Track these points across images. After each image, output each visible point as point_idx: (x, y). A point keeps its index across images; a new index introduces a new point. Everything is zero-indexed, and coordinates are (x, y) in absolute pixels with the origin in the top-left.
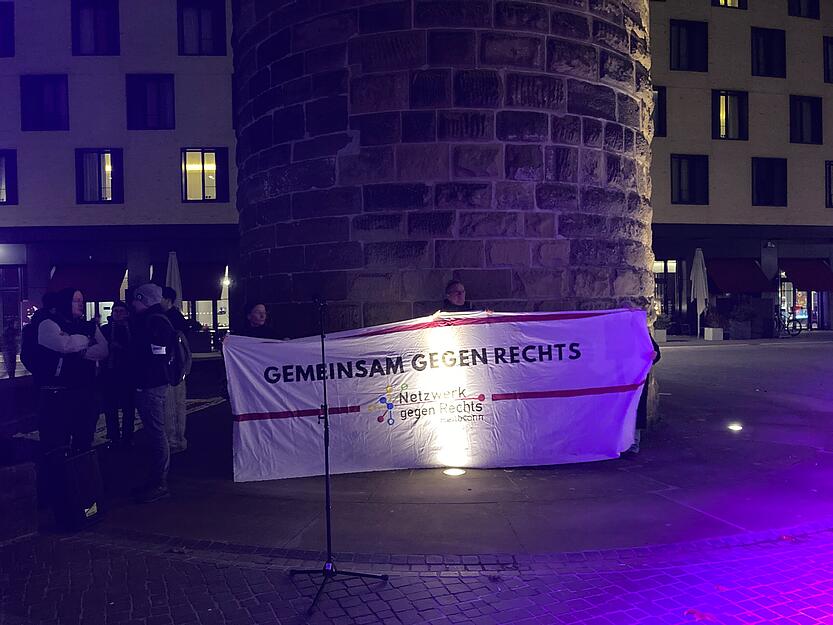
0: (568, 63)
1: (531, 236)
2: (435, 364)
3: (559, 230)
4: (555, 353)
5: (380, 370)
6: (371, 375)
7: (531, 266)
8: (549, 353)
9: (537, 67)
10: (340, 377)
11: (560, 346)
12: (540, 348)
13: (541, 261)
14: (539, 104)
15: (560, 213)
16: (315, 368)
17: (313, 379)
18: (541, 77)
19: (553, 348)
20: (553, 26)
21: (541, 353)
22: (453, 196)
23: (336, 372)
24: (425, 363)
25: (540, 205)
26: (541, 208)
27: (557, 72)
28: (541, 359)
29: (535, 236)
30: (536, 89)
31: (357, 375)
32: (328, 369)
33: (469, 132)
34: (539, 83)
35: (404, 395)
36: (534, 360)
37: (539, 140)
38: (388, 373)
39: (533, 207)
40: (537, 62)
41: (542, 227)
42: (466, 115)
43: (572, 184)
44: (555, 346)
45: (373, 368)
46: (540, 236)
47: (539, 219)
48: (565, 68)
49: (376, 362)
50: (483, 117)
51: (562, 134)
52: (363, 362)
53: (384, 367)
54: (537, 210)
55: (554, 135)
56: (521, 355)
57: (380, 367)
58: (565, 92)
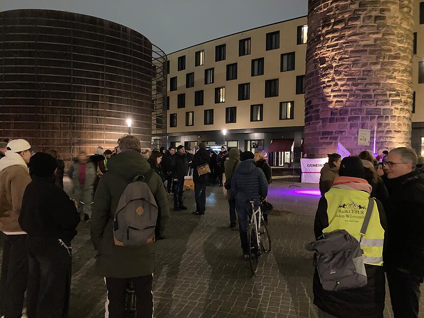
0: (365, 105)
14: (358, 114)
18: (359, 109)
20: (362, 98)
27: (363, 107)
30: (357, 111)
37: (358, 122)
40: (358, 106)
42: (341, 117)
55: (362, 120)
58: (365, 111)
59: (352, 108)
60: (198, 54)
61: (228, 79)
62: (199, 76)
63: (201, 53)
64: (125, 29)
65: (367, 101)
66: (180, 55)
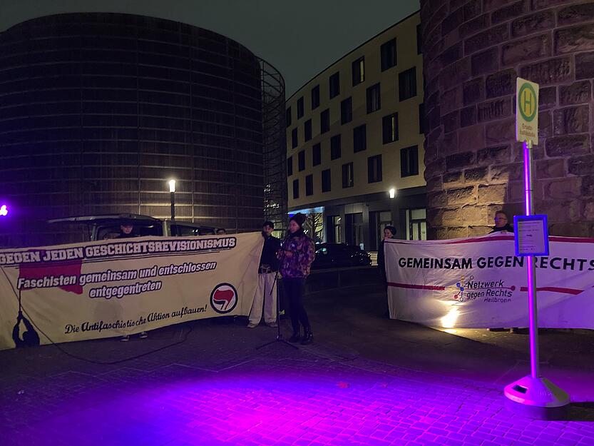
0: (572, 44)
1: (543, 177)
2: (491, 264)
3: (569, 170)
4: (577, 264)
5: (458, 266)
6: (453, 268)
7: (543, 198)
8: (572, 265)
9: (543, 55)
10: (436, 267)
11: (582, 261)
12: (566, 260)
13: (551, 195)
14: (546, 81)
15: (569, 157)
16: (423, 261)
17: (421, 267)
18: (548, 62)
19: (576, 261)
20: (558, 21)
21: (566, 264)
22: (485, 157)
23: (434, 263)
24: (485, 263)
25: (549, 154)
26: (550, 156)
27: (562, 53)
28: (565, 268)
29: (546, 177)
30: (542, 72)
31: (445, 267)
32: (430, 262)
33: (494, 113)
34: (546, 66)
35: (471, 282)
36: (559, 268)
37: (547, 108)
38: (463, 267)
39: (543, 156)
40: (544, 51)
41: (551, 169)
42: (492, 103)
43: (582, 134)
44: (579, 260)
45: (454, 263)
46: (550, 177)
47: (548, 164)
48: (569, 48)
49: (456, 260)
50: (503, 102)
51: (569, 98)
52: (449, 260)
53: (461, 264)
54: (547, 158)
55: (562, 100)
56: (549, 263)
57: (458, 263)
58: (572, 66)
59: (524, 63)
60: (356, 65)
61: (401, 99)
62: (359, 102)
63: (362, 63)
64: (187, 28)
65: (576, 31)
66: (332, 72)
